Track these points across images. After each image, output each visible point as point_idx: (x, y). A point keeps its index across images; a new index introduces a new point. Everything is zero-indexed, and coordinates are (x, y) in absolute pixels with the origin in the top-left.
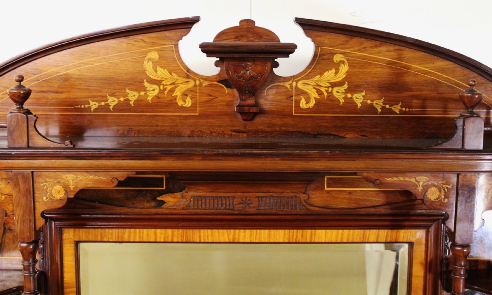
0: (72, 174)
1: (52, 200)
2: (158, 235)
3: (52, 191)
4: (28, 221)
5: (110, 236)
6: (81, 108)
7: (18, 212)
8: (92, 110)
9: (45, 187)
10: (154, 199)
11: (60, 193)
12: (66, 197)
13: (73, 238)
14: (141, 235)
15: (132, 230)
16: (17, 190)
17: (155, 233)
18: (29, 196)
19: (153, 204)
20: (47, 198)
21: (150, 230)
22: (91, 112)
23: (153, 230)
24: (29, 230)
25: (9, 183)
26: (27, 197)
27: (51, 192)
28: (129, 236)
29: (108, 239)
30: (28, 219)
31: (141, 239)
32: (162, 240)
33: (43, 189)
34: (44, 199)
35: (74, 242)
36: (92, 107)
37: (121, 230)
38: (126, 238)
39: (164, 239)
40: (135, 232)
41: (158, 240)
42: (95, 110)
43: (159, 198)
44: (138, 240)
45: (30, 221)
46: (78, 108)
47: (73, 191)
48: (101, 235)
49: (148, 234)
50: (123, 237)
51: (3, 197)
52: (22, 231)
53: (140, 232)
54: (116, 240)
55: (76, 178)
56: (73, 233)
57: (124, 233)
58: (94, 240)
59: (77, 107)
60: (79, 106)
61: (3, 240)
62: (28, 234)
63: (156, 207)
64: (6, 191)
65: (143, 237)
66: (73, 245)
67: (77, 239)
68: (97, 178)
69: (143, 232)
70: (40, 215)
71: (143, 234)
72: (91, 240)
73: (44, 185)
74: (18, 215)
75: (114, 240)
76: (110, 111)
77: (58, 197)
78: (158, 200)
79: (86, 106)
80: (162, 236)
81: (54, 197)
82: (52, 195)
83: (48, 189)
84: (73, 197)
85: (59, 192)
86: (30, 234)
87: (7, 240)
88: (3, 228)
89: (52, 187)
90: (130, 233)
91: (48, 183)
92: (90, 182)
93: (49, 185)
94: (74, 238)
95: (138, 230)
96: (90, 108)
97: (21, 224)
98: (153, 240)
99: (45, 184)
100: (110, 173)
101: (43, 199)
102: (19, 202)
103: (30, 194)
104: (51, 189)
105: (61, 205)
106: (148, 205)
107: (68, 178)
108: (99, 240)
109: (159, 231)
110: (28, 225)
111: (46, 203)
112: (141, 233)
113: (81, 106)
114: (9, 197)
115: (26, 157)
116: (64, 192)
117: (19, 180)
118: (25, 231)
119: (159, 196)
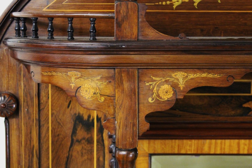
0: (183, 71)
1: (158, 102)
2: (242, 146)
3: (159, 91)
4: (132, 125)
5: (188, 148)
6: (162, 5)
7: (121, 116)
8: (174, 7)
9: (151, 87)
10: (240, 106)
11: (169, 93)
12: (175, 98)
13: (147, 151)
14: (223, 146)
15: (213, 141)
16: (121, 90)
17: (239, 144)
18: (133, 97)
19: (239, 111)
20: (153, 99)
21: (232, 141)
22: (173, 10)
23: (236, 141)
24: (132, 135)
25: (110, 82)
26: (131, 98)
27: (158, 93)
28: (210, 148)
29: (186, 151)
30: (131, 123)
31: (223, 151)
32: (246, 152)
33: (149, 89)
34: (150, 100)
35: (148, 155)
36: (174, 4)
37: (201, 141)
38: (206, 150)
39: (248, 150)
40: (216, 143)
41: (241, 152)
42: (178, 7)
43: (246, 105)
44: (218, 152)
45: (134, 125)
46: (159, 5)
47: (183, 91)
48: (179, 146)
49: (230, 146)
50: (202, 149)
51: (103, 99)
52: (124, 137)
53: (221, 143)
54: (195, 152)
55: (187, 77)
56: (147, 145)
57: (204, 144)
58: (170, 152)
59: (157, 4)
60: (160, 3)
61: (71, 153)
62: (131, 139)
63: (242, 115)
64: (106, 91)
65: (224, 149)
66: (147, 158)
67: (152, 152)
68: (211, 76)
69: (225, 143)
70: (144, 118)
71: (225, 145)
72: (168, 152)
73: (150, 85)
74: (120, 119)
75: (193, 152)
76: (195, 9)
77: (165, 97)
78: (244, 107)
79: (168, 3)
80: (246, 148)
81: (161, 98)
82: (158, 96)
83: (155, 89)
84: (182, 98)
85: (167, 92)
86: (133, 139)
87: (74, 154)
88: (70, 139)
89: (159, 86)
90: (210, 144)
91: (155, 83)
92: (202, 81)
93: (155, 84)
94: (149, 150)
95: (219, 141)
96: (172, 5)
97: (123, 129)
98: (235, 152)
99: (151, 83)
100: (226, 70)
101: (148, 101)
102: (122, 104)
103: (135, 94)
104: (158, 88)
105: (168, 107)
106: (233, 112)
107: (177, 77)
108: (176, 152)
109: (242, 141)
110: (131, 130)
111: (151, 105)
112: (223, 144)
113: (162, 2)
114: (109, 98)
115: (137, 51)
116: (173, 92)
117: (123, 78)
118: (128, 137)
119: (245, 103)
